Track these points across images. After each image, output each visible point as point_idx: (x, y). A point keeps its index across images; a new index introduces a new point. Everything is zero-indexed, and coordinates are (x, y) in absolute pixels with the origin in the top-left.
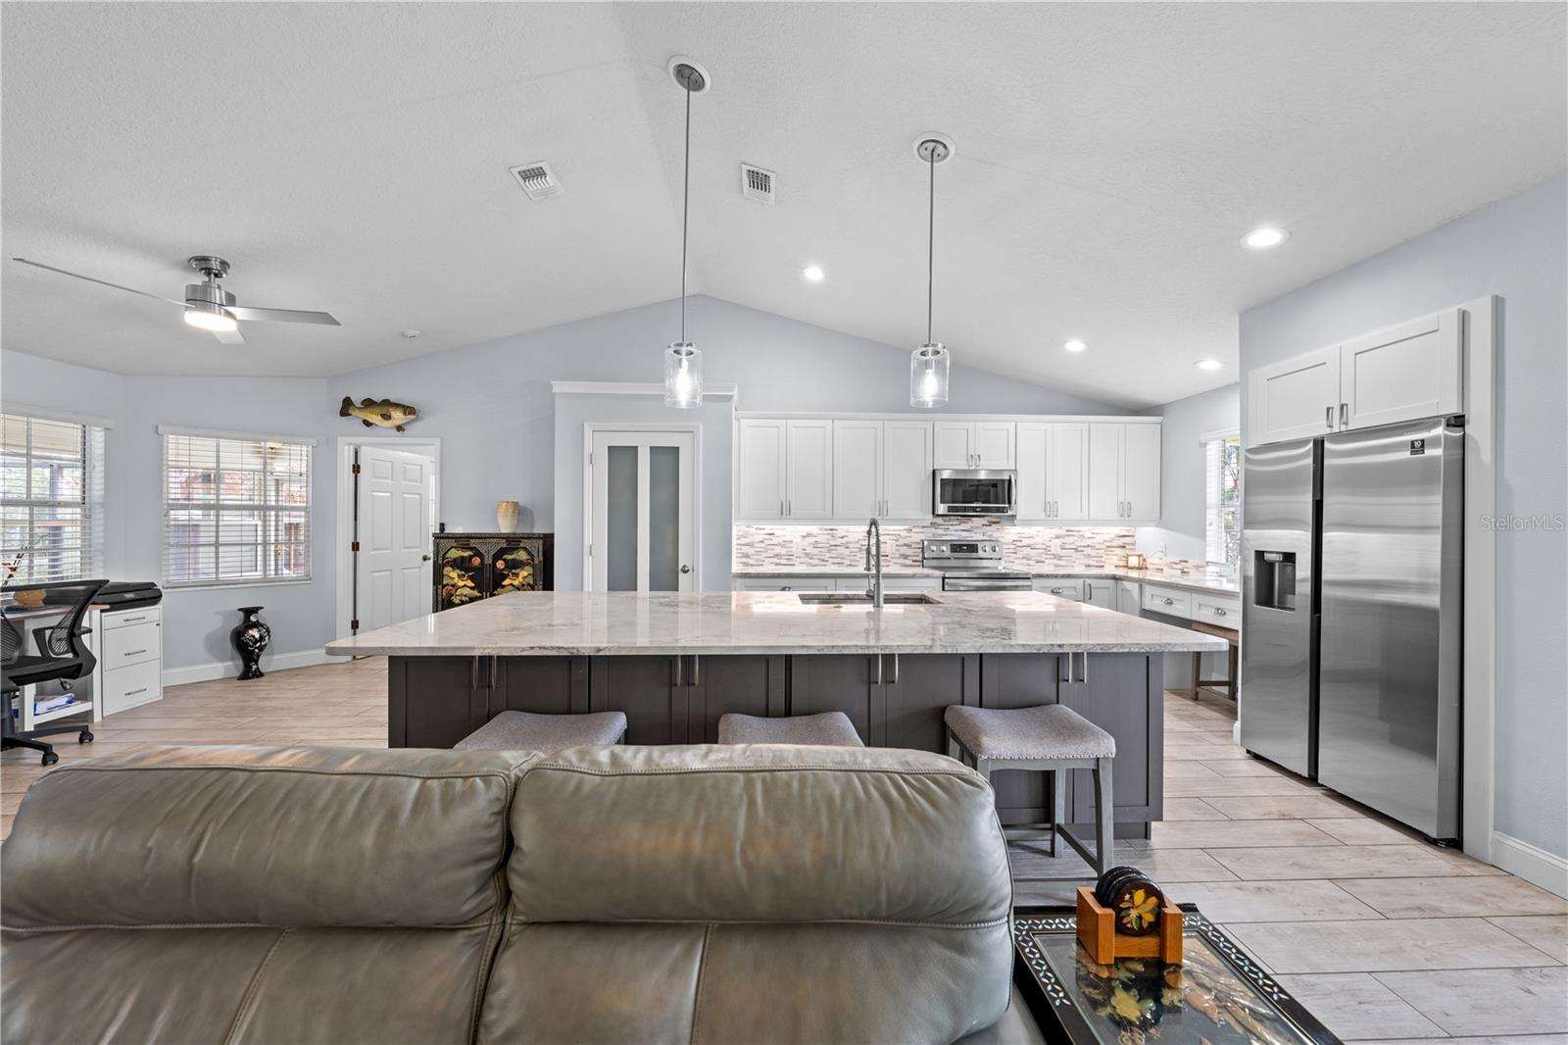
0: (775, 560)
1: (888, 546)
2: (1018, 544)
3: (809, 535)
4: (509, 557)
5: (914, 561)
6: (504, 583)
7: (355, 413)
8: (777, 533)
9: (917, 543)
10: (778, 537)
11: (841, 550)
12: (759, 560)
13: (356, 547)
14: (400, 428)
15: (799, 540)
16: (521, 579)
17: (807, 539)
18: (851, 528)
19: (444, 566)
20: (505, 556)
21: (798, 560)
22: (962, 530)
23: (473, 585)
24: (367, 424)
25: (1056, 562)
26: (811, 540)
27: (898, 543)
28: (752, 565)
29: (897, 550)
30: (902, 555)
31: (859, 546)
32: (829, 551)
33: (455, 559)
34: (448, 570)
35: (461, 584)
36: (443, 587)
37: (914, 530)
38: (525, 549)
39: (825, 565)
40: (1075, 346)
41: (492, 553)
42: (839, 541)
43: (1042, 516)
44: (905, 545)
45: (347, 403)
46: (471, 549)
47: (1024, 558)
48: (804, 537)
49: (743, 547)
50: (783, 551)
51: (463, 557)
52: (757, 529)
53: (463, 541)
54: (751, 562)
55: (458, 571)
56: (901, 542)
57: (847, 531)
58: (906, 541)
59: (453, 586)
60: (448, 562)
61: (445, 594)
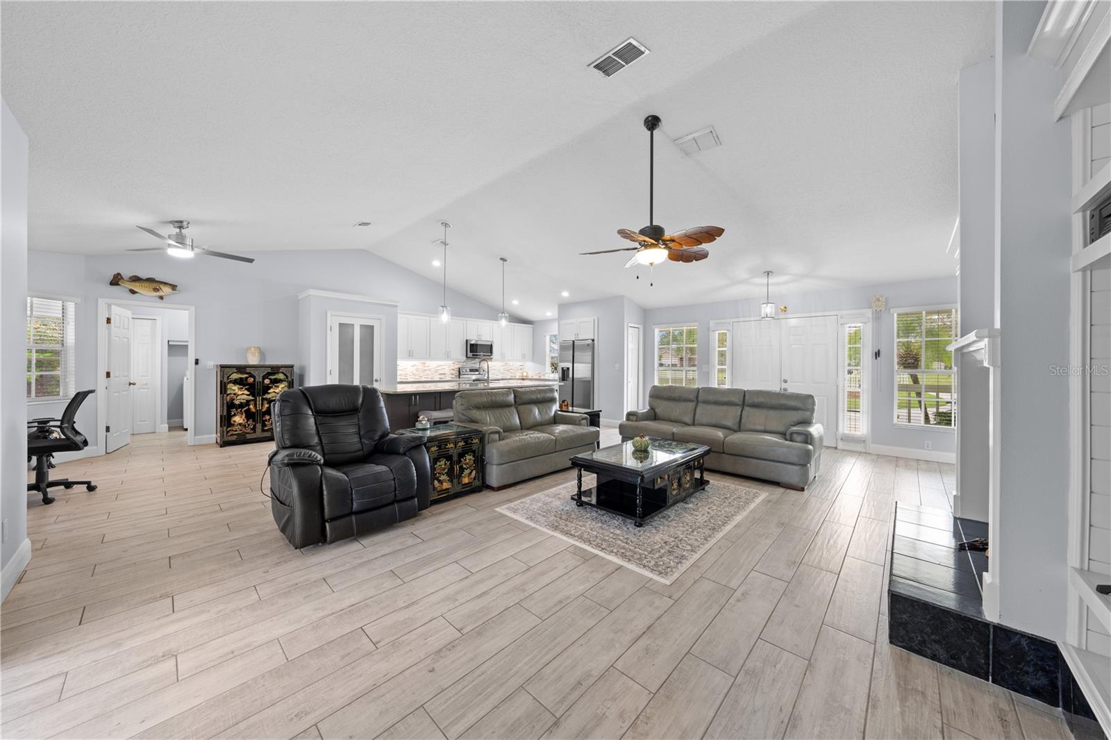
3: (414, 365)
4: (272, 377)
5: (455, 376)
6: (269, 391)
7: (123, 284)
9: (457, 369)
11: (427, 372)
13: (108, 374)
14: (161, 298)
15: (410, 368)
16: (280, 389)
18: (432, 362)
19: (227, 383)
20: (270, 377)
21: (410, 376)
23: (249, 393)
24: (133, 292)
26: (415, 367)
27: (450, 369)
29: (449, 372)
30: (451, 374)
32: (423, 372)
33: (236, 379)
34: (230, 386)
35: (240, 393)
36: (228, 395)
37: (458, 364)
38: (283, 373)
40: (515, 302)
41: (262, 375)
43: (502, 358)
45: (119, 277)
46: (247, 373)
51: (241, 378)
53: (241, 369)
55: (238, 386)
58: (453, 368)
59: (235, 394)
60: (231, 381)
61: (228, 399)
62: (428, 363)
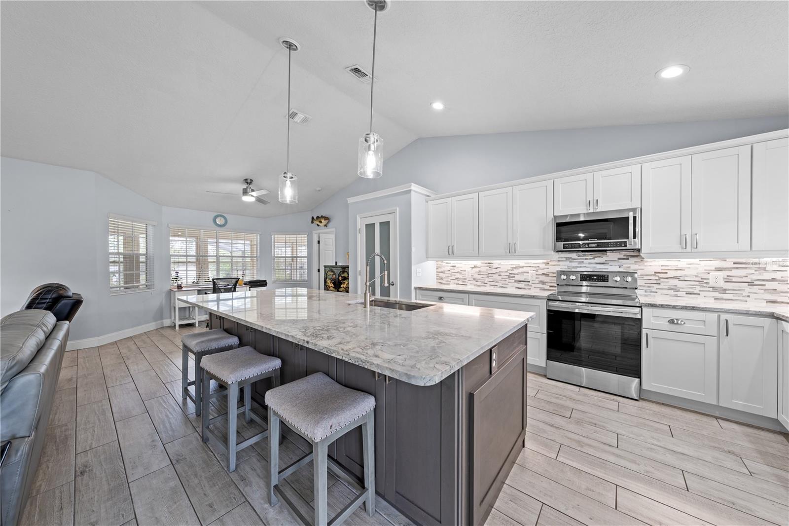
0: (456, 282)
1: (529, 274)
2: (661, 275)
3: (475, 267)
5: (550, 286)
7: (315, 222)
8: (457, 265)
9: (554, 273)
10: (458, 268)
11: (495, 276)
12: (447, 281)
13: (319, 270)
14: (326, 226)
15: (470, 270)
17: (474, 269)
18: (502, 262)
19: (326, 278)
21: (469, 282)
22: (597, 263)
24: (318, 225)
25: (717, 294)
26: (477, 270)
27: (537, 273)
28: (444, 284)
29: (537, 278)
30: (541, 281)
31: (508, 274)
32: (488, 277)
34: (327, 280)
36: (326, 287)
37: (550, 264)
39: (486, 286)
41: (338, 273)
42: (494, 271)
43: (677, 248)
44: (543, 274)
45: (313, 218)
46: (333, 272)
47: (669, 289)
48: (472, 268)
49: (440, 274)
50: (460, 276)
51: (331, 275)
52: (447, 263)
53: (331, 268)
54: (443, 282)
56: (540, 272)
57: (500, 264)
58: (545, 271)
59: (329, 286)
60: (328, 277)
62: (496, 263)
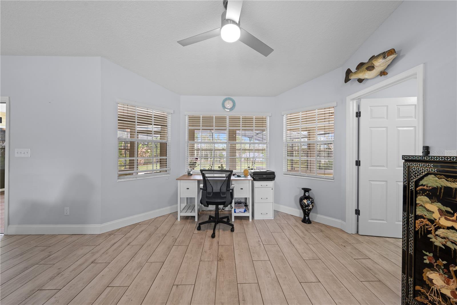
7: (353, 77)
13: (358, 163)
14: (383, 73)
19: (417, 193)
24: (360, 81)
33: (434, 189)
34: (421, 199)
35: (443, 222)
36: (417, 217)
45: (349, 72)
55: (439, 205)
59: (432, 222)
60: (424, 192)
61: (418, 227)
